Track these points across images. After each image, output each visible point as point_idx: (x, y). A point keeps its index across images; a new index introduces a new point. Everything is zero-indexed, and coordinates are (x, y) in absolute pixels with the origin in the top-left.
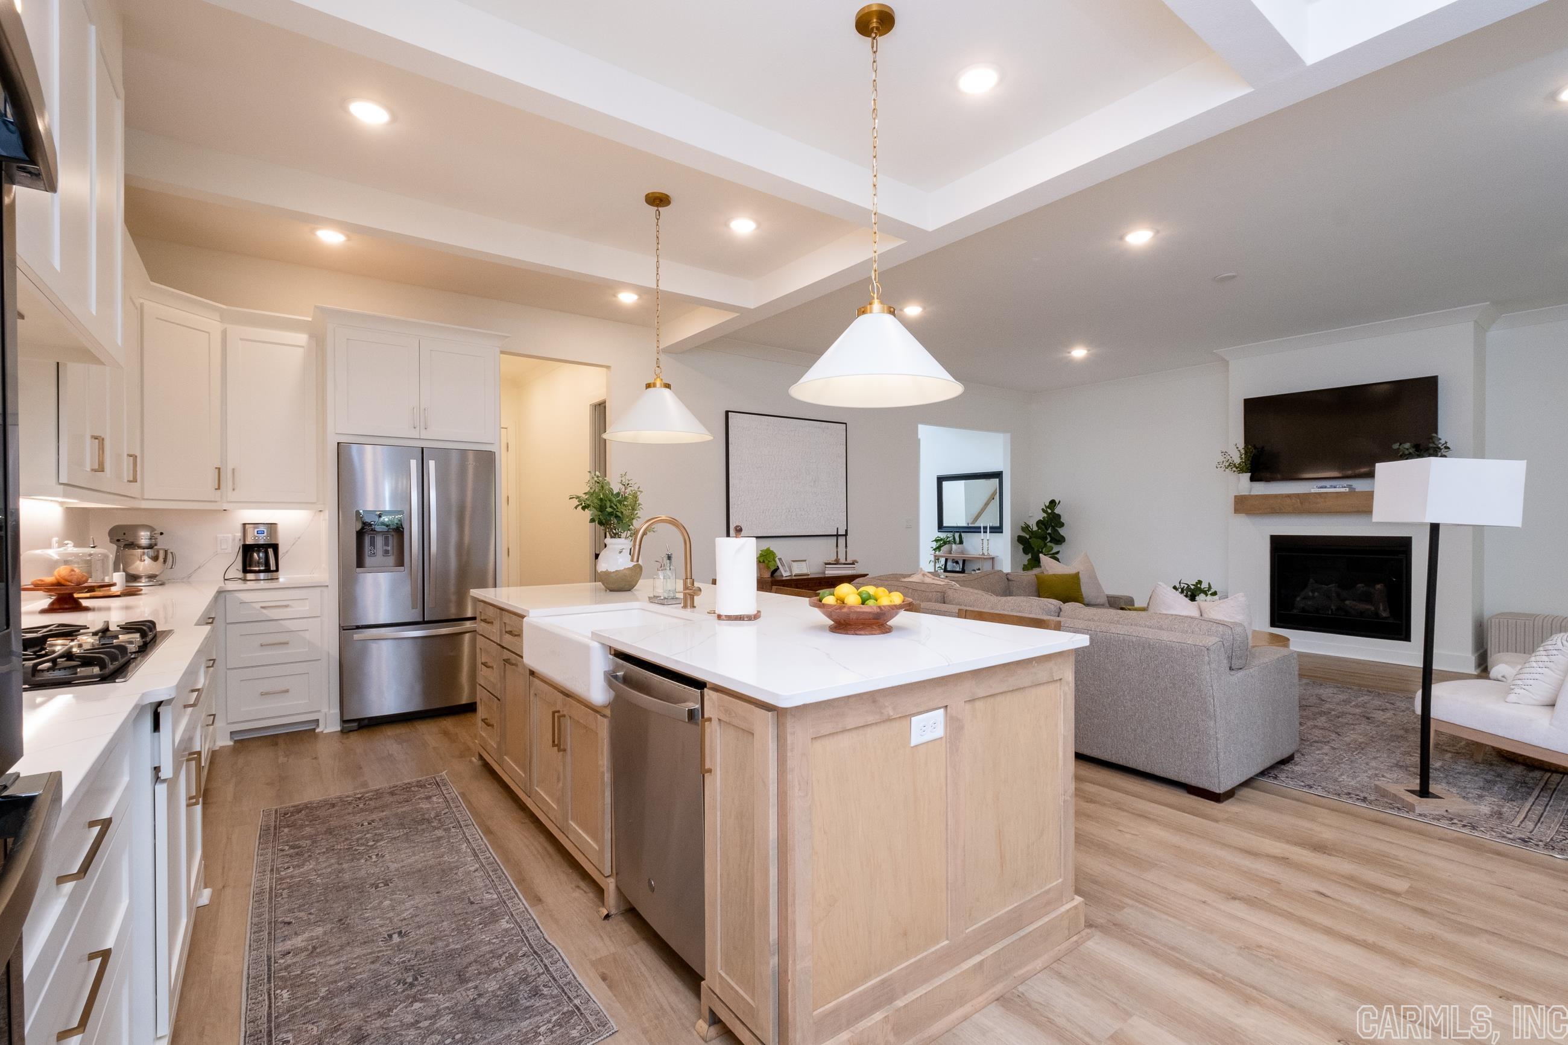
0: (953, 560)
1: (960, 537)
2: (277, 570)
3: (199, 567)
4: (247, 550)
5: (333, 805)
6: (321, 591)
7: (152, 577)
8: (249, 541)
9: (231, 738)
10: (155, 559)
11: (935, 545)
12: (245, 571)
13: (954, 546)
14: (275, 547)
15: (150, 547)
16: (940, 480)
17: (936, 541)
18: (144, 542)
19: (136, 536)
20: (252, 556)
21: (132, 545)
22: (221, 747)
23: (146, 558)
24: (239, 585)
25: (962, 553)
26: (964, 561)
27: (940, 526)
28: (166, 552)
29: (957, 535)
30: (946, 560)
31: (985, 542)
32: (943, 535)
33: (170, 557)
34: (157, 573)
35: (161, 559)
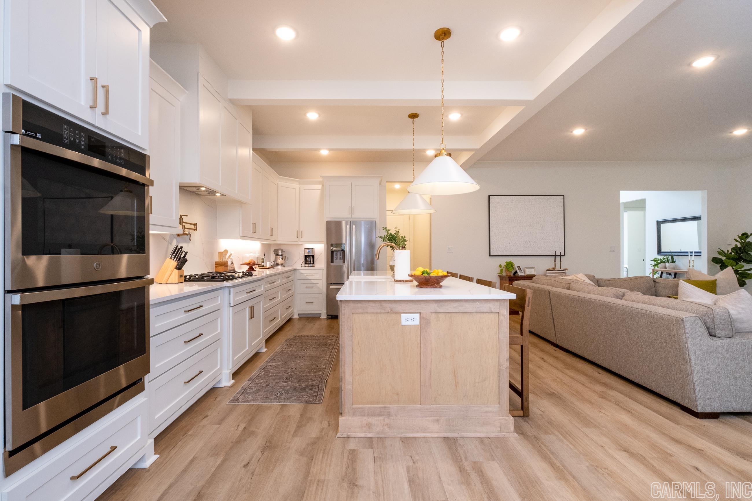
0: (667, 273)
1: (672, 258)
2: (313, 263)
3: (295, 262)
4: (306, 256)
5: (308, 337)
6: (322, 271)
7: (282, 264)
8: (306, 254)
9: (299, 316)
10: (282, 259)
11: (653, 263)
12: (305, 264)
13: (667, 264)
14: (313, 256)
15: (282, 255)
16: (659, 223)
17: (655, 260)
18: (280, 254)
19: (278, 252)
20: (307, 259)
21: (278, 255)
22: (295, 318)
23: (280, 258)
24: (304, 268)
25: (674, 268)
26: (676, 274)
27: (659, 251)
28: (285, 257)
29: (670, 257)
30: (662, 273)
31: (691, 262)
32: (661, 257)
33: (286, 258)
34: (283, 263)
35: (284, 259)
